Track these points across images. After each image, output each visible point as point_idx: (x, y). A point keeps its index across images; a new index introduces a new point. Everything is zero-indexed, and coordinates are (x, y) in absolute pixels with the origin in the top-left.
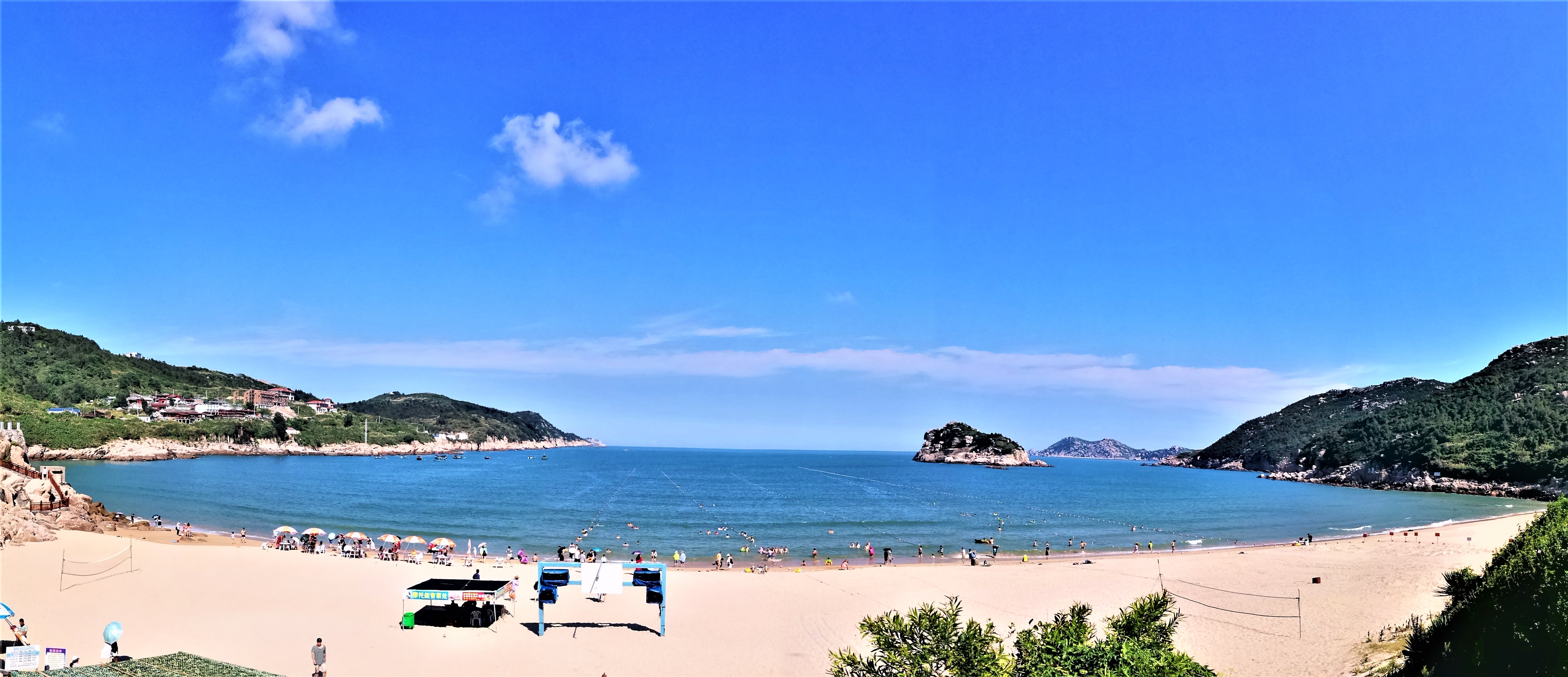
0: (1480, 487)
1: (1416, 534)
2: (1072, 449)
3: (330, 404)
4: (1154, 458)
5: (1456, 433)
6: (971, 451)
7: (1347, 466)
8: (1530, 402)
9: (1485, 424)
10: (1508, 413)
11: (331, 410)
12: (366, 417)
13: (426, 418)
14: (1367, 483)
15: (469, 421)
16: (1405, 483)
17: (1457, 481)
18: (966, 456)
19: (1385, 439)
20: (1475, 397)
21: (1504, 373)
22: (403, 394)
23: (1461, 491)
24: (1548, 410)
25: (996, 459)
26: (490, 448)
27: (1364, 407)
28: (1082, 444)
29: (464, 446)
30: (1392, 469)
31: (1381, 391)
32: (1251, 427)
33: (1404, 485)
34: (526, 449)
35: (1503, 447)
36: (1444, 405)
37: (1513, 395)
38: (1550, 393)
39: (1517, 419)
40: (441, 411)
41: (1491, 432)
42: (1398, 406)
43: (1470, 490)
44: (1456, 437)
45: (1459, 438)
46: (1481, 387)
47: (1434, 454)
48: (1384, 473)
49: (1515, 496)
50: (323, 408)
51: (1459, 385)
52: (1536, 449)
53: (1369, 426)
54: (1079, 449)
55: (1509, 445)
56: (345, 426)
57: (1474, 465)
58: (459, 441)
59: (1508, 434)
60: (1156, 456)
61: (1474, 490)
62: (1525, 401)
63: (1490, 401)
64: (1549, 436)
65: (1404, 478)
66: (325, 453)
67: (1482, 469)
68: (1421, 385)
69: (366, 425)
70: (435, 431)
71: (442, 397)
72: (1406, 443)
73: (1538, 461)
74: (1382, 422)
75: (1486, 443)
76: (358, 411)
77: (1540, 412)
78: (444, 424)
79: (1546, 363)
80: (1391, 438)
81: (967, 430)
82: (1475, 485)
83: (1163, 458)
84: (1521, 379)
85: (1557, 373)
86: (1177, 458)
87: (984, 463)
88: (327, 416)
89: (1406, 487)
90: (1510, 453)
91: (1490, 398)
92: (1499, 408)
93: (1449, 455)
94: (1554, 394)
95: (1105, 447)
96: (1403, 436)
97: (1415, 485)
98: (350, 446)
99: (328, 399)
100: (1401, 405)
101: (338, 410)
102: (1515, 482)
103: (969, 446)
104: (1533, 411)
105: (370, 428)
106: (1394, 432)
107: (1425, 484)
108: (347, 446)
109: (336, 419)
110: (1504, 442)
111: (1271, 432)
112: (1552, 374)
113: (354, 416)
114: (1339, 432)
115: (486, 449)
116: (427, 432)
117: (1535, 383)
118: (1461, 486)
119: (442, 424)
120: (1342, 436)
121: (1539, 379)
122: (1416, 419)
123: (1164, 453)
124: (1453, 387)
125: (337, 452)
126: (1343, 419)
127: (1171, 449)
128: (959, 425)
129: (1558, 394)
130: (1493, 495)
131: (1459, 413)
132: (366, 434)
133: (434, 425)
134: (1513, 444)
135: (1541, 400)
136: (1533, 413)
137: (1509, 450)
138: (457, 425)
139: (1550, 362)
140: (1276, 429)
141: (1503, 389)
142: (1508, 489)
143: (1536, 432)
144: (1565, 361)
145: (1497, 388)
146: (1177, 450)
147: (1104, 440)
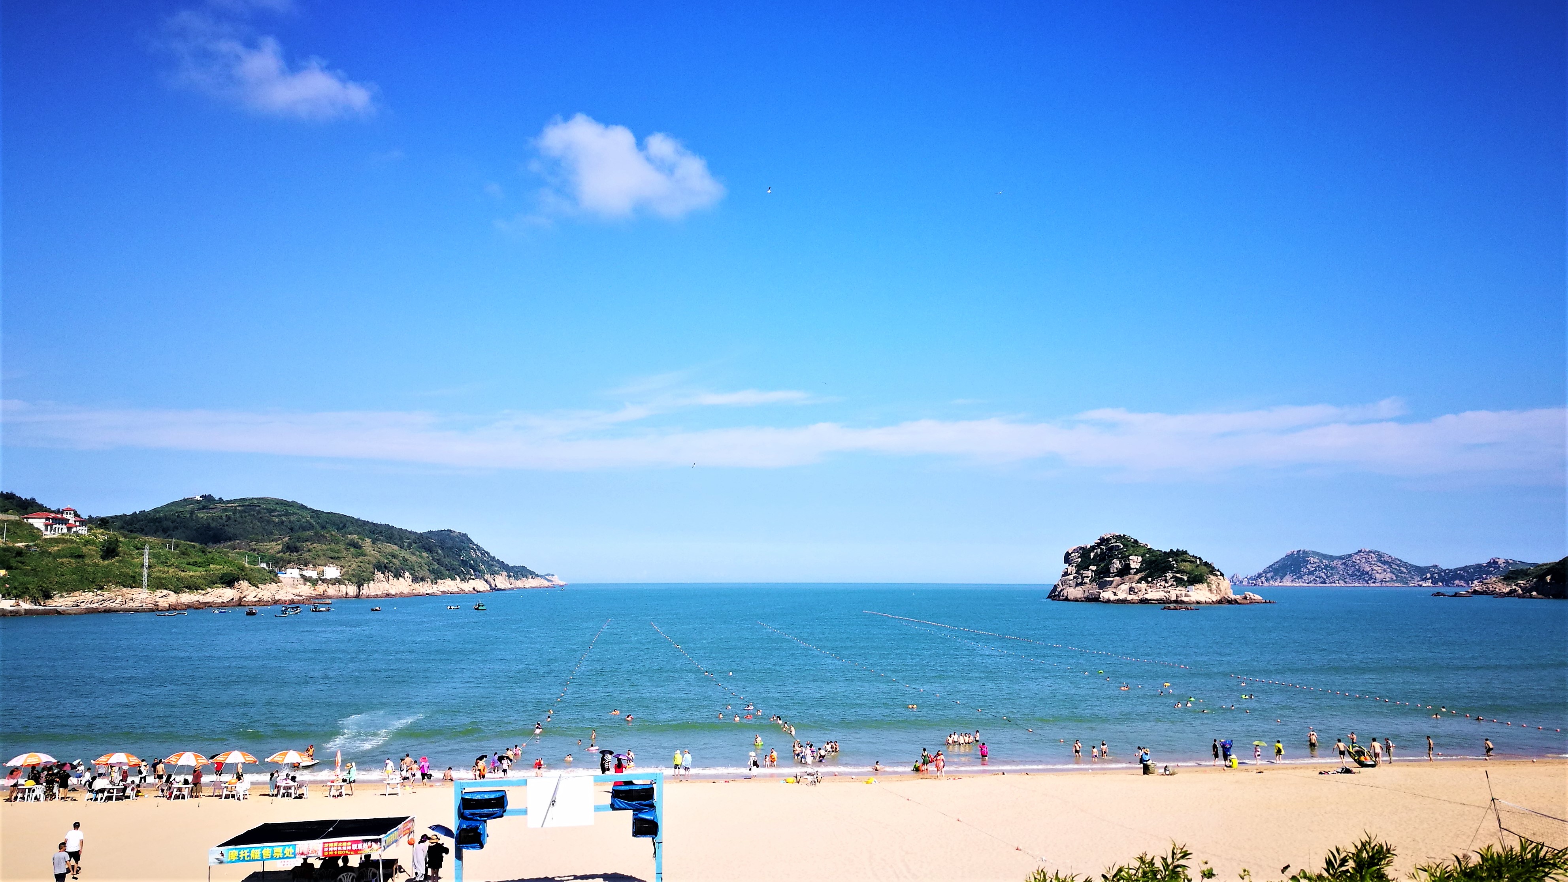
2: (1304, 570)
3: (72, 519)
4: (1457, 582)
6: (1139, 582)
11: (74, 529)
12: (146, 542)
13: (263, 541)
15: (343, 547)
18: (1131, 589)
22: (221, 499)
25: (1178, 593)
26: (379, 593)
28: (1321, 561)
29: (332, 591)
34: (444, 592)
40: (292, 529)
50: (57, 526)
54: (1316, 570)
56: (104, 558)
58: (324, 581)
60: (1461, 578)
66: (59, 609)
69: (146, 556)
70: (279, 564)
71: (292, 504)
76: (131, 531)
78: (297, 552)
81: (1132, 546)
83: (1475, 582)
86: (1504, 579)
87: (1160, 601)
88: (65, 541)
95: (1362, 565)
98: (113, 595)
99: (70, 510)
101: (90, 530)
103: (1136, 573)
105: (153, 560)
108: (106, 594)
109: (85, 545)
113: (122, 539)
115: (373, 594)
116: (264, 565)
119: (292, 552)
123: (1475, 572)
125: (83, 606)
127: (1489, 565)
128: (1119, 538)
132: (145, 572)
133: (279, 553)
138: (320, 553)
146: (1503, 565)
147: (1360, 552)
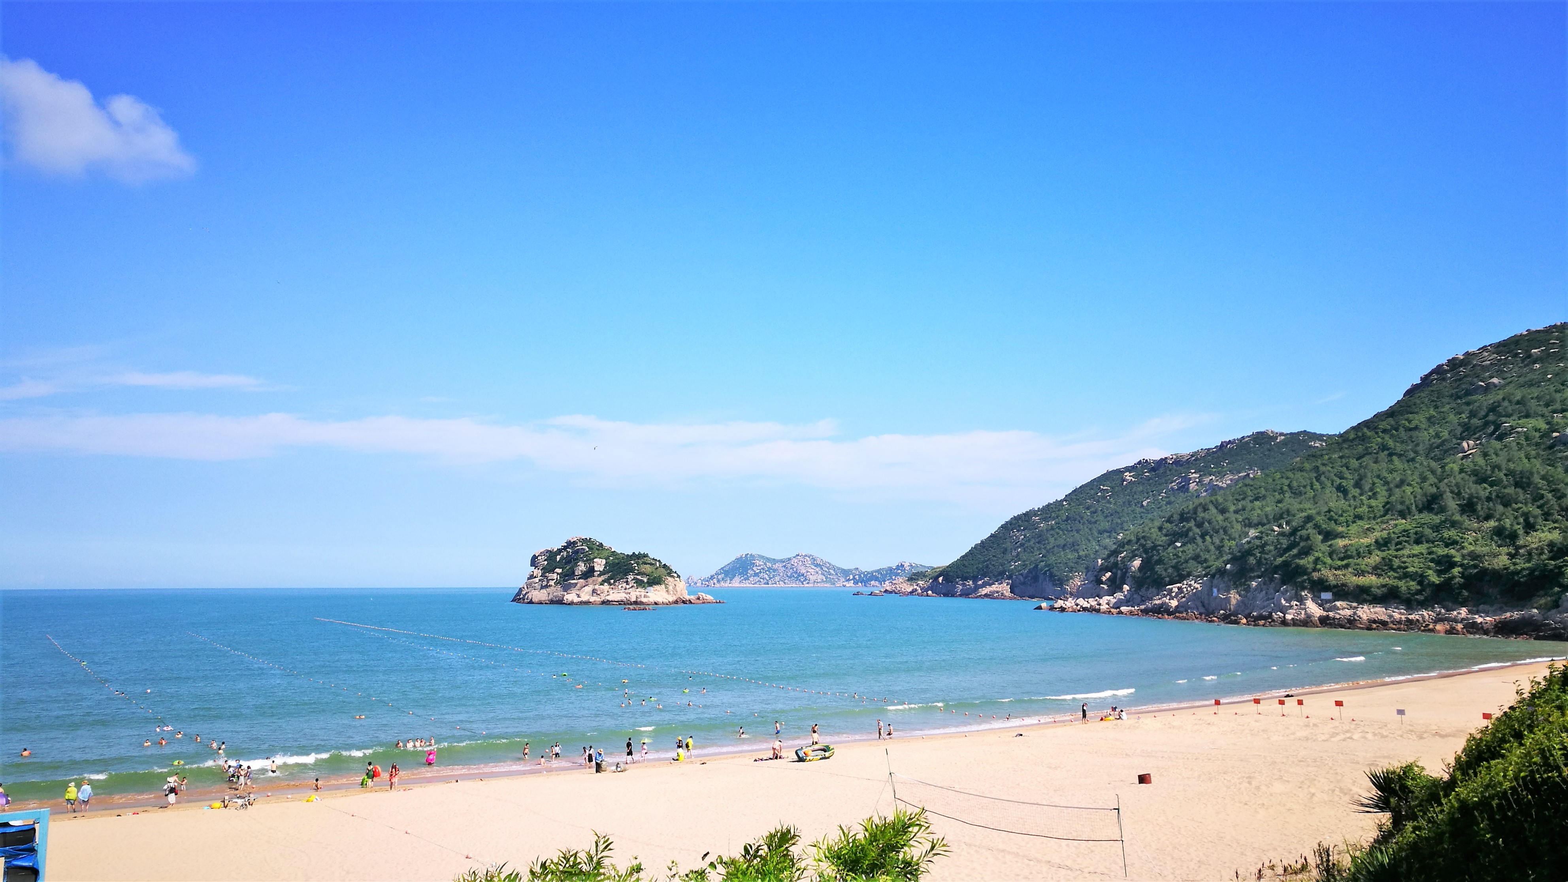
0: (1410, 617)
1: (1300, 702)
2: (750, 572)
4: (873, 582)
5: (1354, 522)
6: (602, 584)
7: (1179, 585)
8: (1497, 455)
9: (1407, 502)
10: (1452, 479)
14: (1213, 613)
16: (1271, 613)
17: (1365, 607)
18: (594, 591)
19: (1231, 539)
20: (1383, 455)
21: (1436, 407)
23: (1374, 626)
24: (1539, 467)
25: (638, 594)
27: (1193, 486)
28: (765, 564)
30: (1248, 589)
31: (1218, 457)
32: (1020, 526)
33: (1270, 616)
35: (1450, 543)
36: (1327, 474)
37: (1459, 444)
38: (1537, 434)
39: (1472, 488)
41: (1422, 516)
42: (1248, 481)
43: (1392, 622)
44: (1354, 528)
45: (1361, 530)
46: (1392, 436)
47: (1317, 560)
48: (1234, 597)
49: (1486, 632)
51: (1352, 436)
52: (1521, 542)
53: (1203, 518)
54: (761, 572)
55: (1462, 538)
57: (1395, 578)
59: (1457, 517)
60: (876, 579)
61: (1400, 622)
62: (1485, 455)
63: (1413, 460)
64: (1547, 516)
65: (1269, 605)
67: (1412, 583)
68: (1284, 443)
72: (1266, 544)
73: (1527, 565)
74: (1223, 511)
75: (1413, 537)
77: (1521, 472)
79: (1522, 380)
80: (1240, 536)
81: (596, 548)
82: (1400, 613)
83: (887, 582)
84: (1473, 414)
85: (1550, 394)
86: (908, 580)
87: (620, 603)
89: (1273, 621)
90: (1465, 552)
91: (1412, 455)
92: (1433, 472)
93: (1345, 562)
94: (1545, 435)
95: (799, 568)
96: (1261, 532)
97: (1289, 617)
100: (1254, 479)
102: (1481, 607)
103: (599, 576)
104: (1504, 472)
106: (1245, 526)
107: (1306, 613)
110: (1451, 533)
111: (1052, 532)
112: (1538, 398)
114: (1160, 529)
117: (1504, 419)
118: (1374, 616)
120: (1166, 535)
121: (1510, 410)
122: (1279, 502)
123: (887, 574)
124: (1340, 440)
126: (1164, 507)
127: (898, 567)
128: (585, 541)
129: (1555, 434)
130: (1439, 632)
131: (1357, 485)
134: (1470, 537)
135: (1520, 449)
136: (1506, 475)
137: (1463, 548)
139: (1531, 376)
140: (1059, 528)
141: (1437, 435)
142: (1467, 619)
143: (1517, 510)
144: (1563, 370)
145: (1425, 436)
146: (907, 568)
147: (798, 555)
